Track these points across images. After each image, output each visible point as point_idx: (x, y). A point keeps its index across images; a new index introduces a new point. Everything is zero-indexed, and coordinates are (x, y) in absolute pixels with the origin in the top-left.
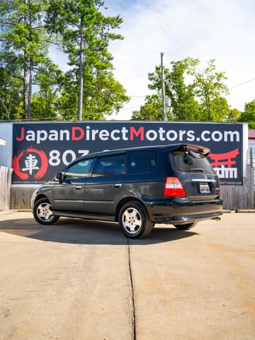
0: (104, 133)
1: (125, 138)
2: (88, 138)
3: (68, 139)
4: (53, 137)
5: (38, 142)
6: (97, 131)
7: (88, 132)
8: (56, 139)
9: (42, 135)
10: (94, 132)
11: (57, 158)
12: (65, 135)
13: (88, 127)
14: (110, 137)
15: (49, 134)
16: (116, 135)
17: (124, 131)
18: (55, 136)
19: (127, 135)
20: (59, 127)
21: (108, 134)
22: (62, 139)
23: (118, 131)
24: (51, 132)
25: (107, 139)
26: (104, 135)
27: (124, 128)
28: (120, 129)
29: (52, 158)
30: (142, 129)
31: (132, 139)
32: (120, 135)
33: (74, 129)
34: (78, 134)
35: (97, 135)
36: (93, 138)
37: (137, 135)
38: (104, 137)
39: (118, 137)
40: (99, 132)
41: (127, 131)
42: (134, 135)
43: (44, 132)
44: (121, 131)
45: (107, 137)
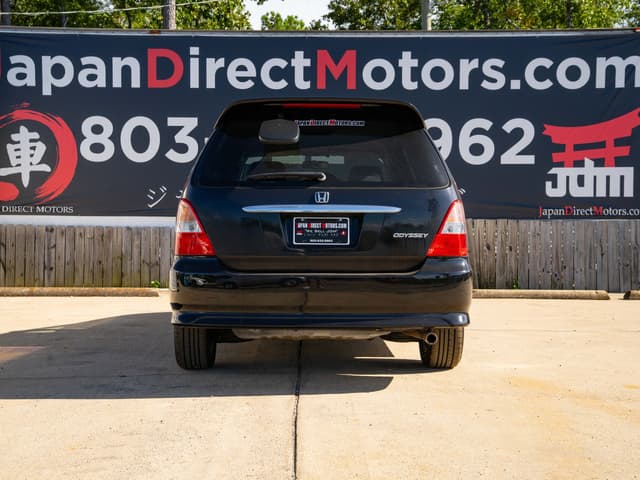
0: (242, 68)
1: (302, 84)
2: (194, 83)
3: (136, 83)
4: (92, 77)
5: (47, 91)
6: (221, 62)
7: (194, 64)
8: (101, 82)
9: (58, 71)
10: (213, 65)
11: (104, 138)
12: (126, 71)
13: (194, 51)
14: (257, 79)
15: (78, 67)
16: (276, 74)
17: (300, 61)
18: (95, 73)
19: (309, 73)
20: (108, 49)
21: (252, 71)
22: (117, 83)
23: (282, 63)
24: (85, 61)
25: (249, 84)
26: (242, 74)
27: (299, 54)
28: (289, 57)
29: (91, 138)
30: (350, 56)
31: (322, 84)
32: (287, 74)
33: (153, 54)
34: (165, 68)
35: (221, 74)
36: (211, 83)
37: (336, 74)
38: (241, 79)
39: (283, 81)
40: (227, 64)
41: (308, 62)
42: (328, 73)
43: (66, 63)
44: (290, 63)
45: (252, 78)
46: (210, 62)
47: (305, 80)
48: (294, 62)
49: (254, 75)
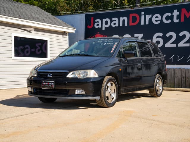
0: (157, 17)
1: (176, 20)
2: (142, 23)
3: (126, 24)
4: (115, 24)
5: (104, 29)
6: (151, 16)
7: (143, 17)
8: (117, 25)
10: (148, 17)
12: (124, 21)
13: (143, 13)
14: (161, 21)
15: (111, 21)
16: (167, 18)
17: (176, 13)
18: (116, 22)
19: (178, 17)
21: (160, 18)
22: (121, 25)
23: (169, 14)
24: (113, 19)
25: (159, 22)
26: (157, 19)
27: (175, 11)
28: (172, 12)
31: (183, 20)
32: (171, 18)
33: (131, 15)
34: (134, 19)
35: (150, 20)
36: (147, 23)
37: (188, 16)
38: (156, 21)
39: (170, 20)
40: (152, 16)
41: (178, 13)
42: (185, 16)
43: (108, 20)
44: (172, 14)
45: (159, 20)
46: (147, 16)
47: (177, 19)
48: (173, 14)
49: (160, 19)
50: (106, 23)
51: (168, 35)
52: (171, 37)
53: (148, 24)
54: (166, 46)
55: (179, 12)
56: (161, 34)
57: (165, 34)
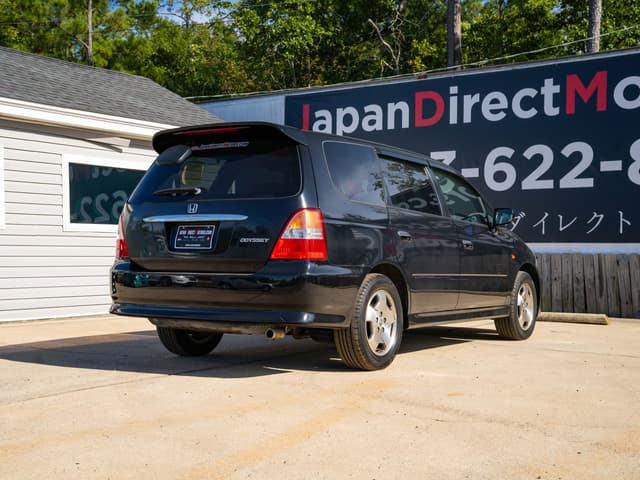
0: (495, 101)
1: (551, 110)
2: (453, 120)
3: (405, 124)
4: (372, 123)
5: (339, 133)
6: (476, 98)
7: (454, 101)
8: (379, 126)
10: (469, 101)
12: (398, 113)
13: (454, 90)
14: (509, 111)
15: (362, 115)
16: (526, 103)
17: (550, 89)
18: (375, 118)
19: (558, 100)
21: (504, 104)
22: (391, 125)
23: (531, 92)
24: (367, 109)
25: (502, 116)
26: (495, 107)
27: (549, 82)
28: (538, 85)
30: (601, 77)
31: (571, 110)
32: (537, 102)
33: (420, 96)
34: (429, 108)
35: (477, 108)
36: (467, 119)
37: (586, 98)
38: (494, 112)
39: (533, 109)
40: (482, 99)
41: (557, 89)
42: (577, 96)
43: (352, 111)
44: (539, 91)
45: (504, 110)
46: (467, 98)
47: (555, 106)
48: (543, 91)
49: (506, 106)
50: (348, 120)
51: (529, 154)
52: (538, 159)
53: (469, 121)
54: (524, 188)
55: (558, 87)
56: (508, 152)
57: (519, 151)
